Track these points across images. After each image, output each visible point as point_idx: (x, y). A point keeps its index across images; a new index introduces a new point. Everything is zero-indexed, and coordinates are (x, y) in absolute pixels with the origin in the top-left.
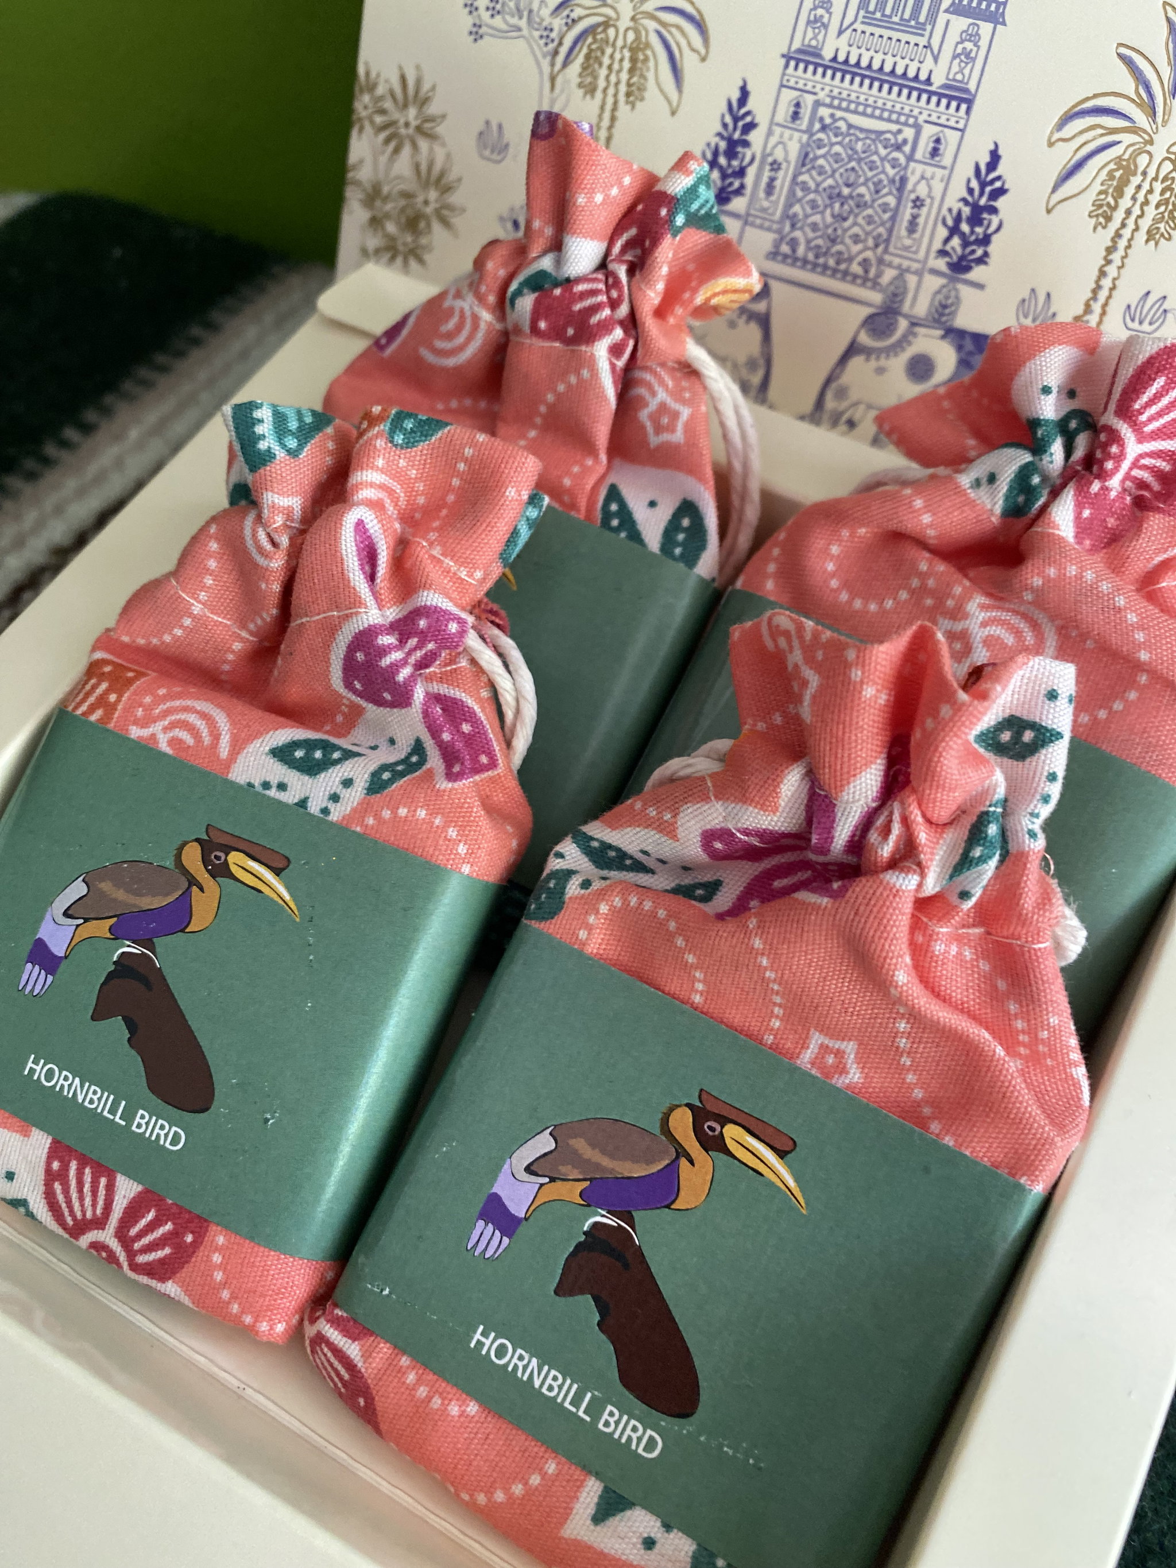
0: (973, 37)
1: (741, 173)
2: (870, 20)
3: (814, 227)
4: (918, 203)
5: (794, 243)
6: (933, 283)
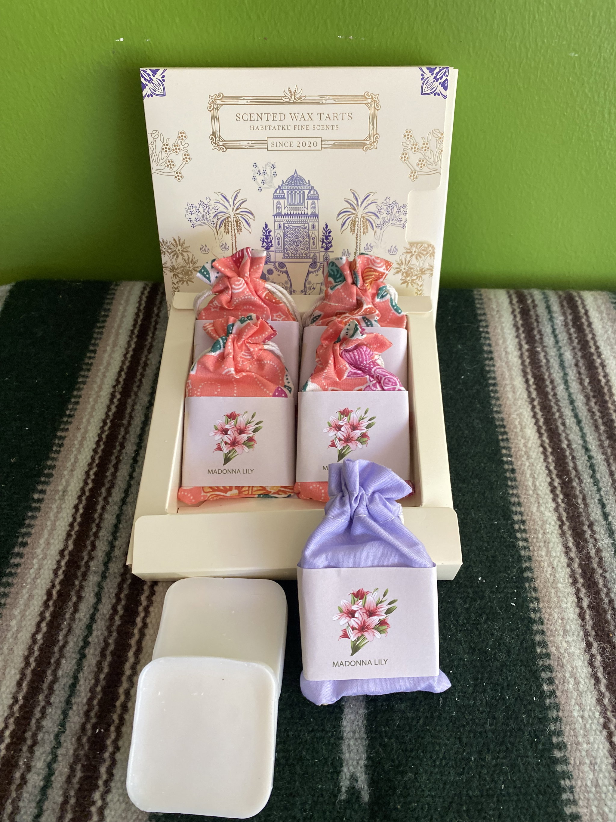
1: (271, 242)
2: (290, 204)
3: (292, 249)
5: (288, 254)
6: (322, 254)
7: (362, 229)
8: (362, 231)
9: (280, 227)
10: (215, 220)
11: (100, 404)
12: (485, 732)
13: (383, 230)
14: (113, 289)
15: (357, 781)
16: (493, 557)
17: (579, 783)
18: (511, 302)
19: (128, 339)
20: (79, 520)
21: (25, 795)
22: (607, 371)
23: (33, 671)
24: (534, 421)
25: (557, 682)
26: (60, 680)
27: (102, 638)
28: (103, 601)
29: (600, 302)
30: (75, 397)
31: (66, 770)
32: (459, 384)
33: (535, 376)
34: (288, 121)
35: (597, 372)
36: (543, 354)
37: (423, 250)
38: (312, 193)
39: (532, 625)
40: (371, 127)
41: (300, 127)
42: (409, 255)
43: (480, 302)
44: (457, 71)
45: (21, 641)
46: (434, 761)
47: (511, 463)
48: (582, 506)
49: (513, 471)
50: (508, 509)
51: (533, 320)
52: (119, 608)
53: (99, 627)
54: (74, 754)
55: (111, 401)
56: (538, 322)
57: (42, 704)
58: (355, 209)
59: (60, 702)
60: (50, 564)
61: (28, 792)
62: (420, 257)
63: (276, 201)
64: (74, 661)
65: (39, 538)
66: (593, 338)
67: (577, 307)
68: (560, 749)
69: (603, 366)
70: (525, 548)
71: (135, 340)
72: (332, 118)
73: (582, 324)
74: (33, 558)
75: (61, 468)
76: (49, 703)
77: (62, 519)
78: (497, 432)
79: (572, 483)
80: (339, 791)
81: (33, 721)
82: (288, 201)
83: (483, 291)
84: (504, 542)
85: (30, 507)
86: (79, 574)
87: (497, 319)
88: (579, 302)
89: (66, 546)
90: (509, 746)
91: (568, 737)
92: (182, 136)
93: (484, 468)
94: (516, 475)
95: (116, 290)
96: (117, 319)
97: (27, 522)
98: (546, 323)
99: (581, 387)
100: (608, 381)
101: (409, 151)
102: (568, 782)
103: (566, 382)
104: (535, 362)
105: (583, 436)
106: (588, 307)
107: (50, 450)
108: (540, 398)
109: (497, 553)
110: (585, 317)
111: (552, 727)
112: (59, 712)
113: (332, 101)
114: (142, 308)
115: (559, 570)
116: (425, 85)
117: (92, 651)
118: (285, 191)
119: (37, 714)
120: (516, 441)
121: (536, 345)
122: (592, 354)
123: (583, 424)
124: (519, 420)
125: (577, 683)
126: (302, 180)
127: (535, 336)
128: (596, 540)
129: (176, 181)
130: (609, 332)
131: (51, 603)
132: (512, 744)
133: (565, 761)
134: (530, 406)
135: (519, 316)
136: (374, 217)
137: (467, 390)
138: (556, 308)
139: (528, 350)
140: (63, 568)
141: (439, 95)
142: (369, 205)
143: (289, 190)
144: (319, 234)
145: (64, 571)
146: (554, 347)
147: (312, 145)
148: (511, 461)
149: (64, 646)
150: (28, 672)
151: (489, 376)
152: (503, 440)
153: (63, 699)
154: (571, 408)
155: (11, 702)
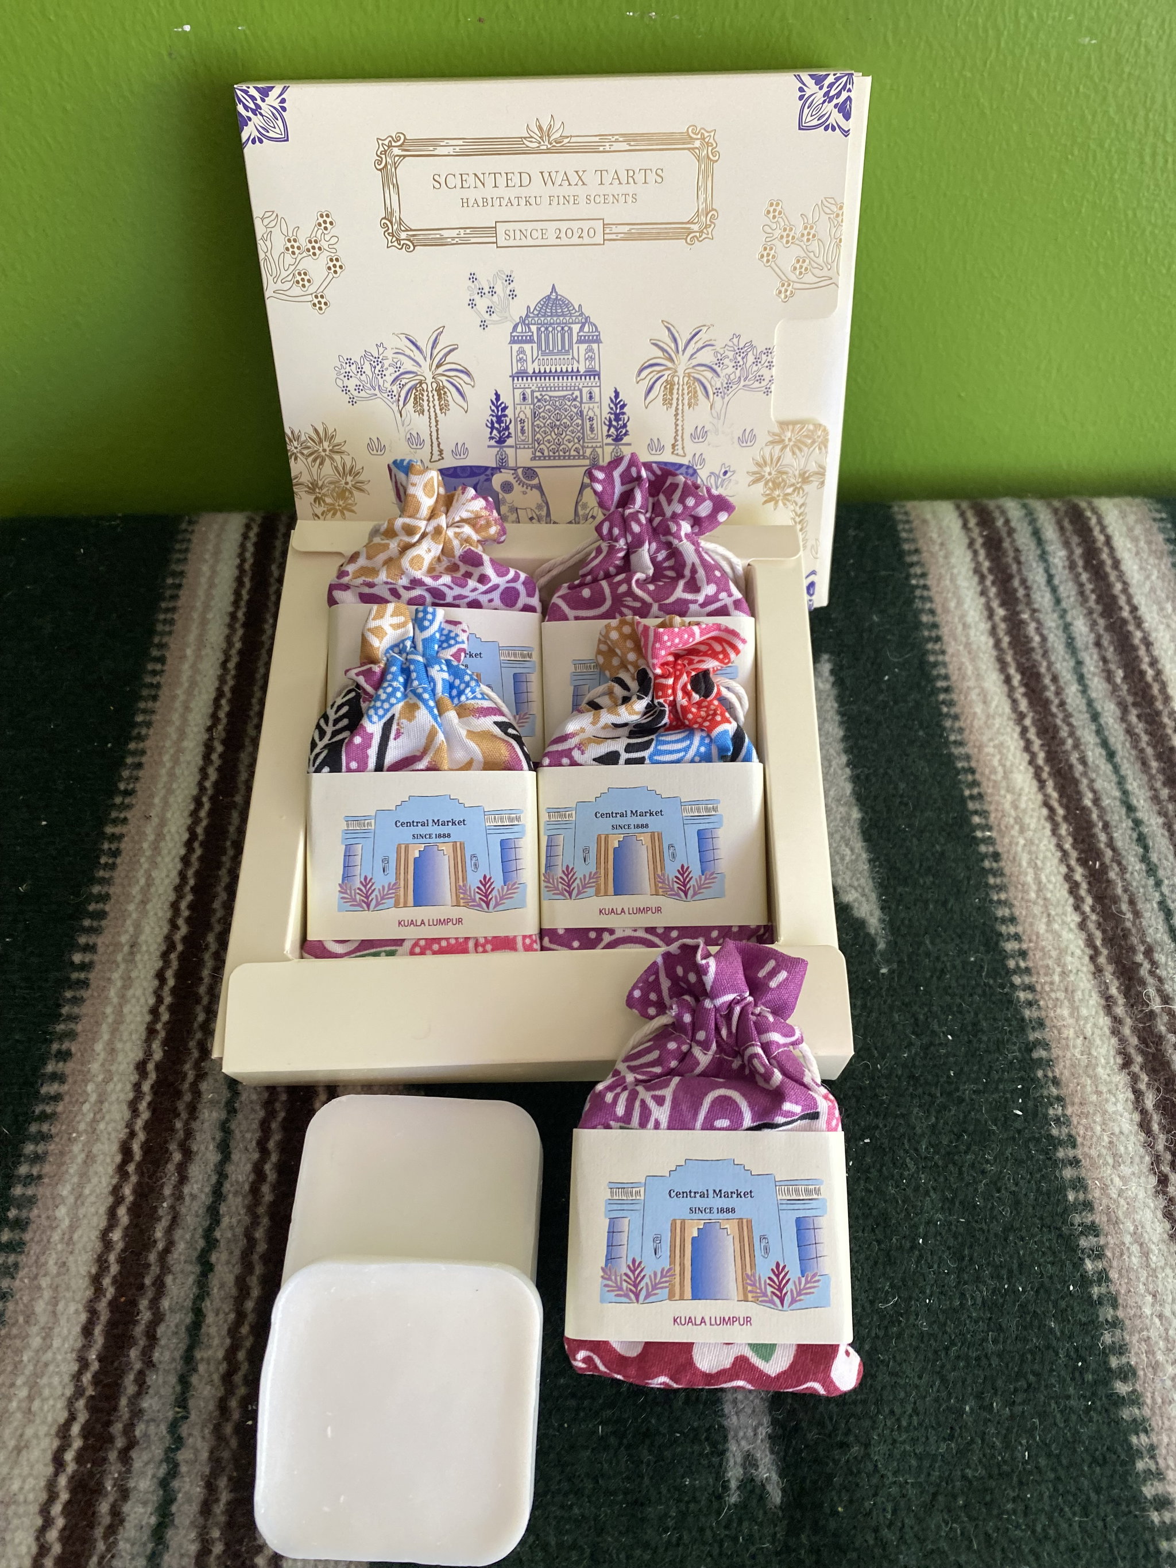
0: (591, 350)
1: (507, 428)
2: (544, 354)
3: (549, 441)
4: (591, 419)
5: (542, 451)
6: (608, 449)
7: (686, 397)
8: (686, 402)
9: (524, 399)
10: (395, 388)
11: (184, 765)
12: (986, 1356)
13: (727, 399)
14: (186, 531)
15: (756, 1466)
16: (974, 1024)
17: (1166, 1440)
18: (965, 526)
19: (227, 631)
20: (168, 1000)
21: (122, 1545)
22: (1156, 653)
23: (110, 1303)
24: (1027, 757)
25: (1109, 1254)
26: (167, 1317)
27: (239, 1231)
28: (235, 1156)
29: (1131, 519)
30: (134, 753)
31: (198, 1491)
32: (882, 691)
33: (1022, 670)
34: (537, 187)
35: (1137, 657)
36: (1033, 625)
37: (806, 436)
38: (586, 329)
39: (1055, 1149)
40: (701, 199)
41: (561, 199)
42: (778, 448)
43: (907, 527)
44: (869, 80)
45: (79, 1246)
46: (898, 1420)
47: (989, 841)
48: (1129, 916)
49: (996, 856)
50: (993, 930)
51: (1010, 560)
52: (268, 1167)
53: (233, 1209)
54: (210, 1459)
55: (207, 758)
56: (1019, 563)
57: (138, 1366)
58: (671, 360)
59: (174, 1360)
60: (121, 1090)
61: (127, 1540)
62: (800, 450)
63: (516, 347)
64: (191, 1279)
65: (94, 1040)
66: (1125, 591)
67: (1090, 530)
68: (1125, 1379)
69: (1148, 644)
70: (1030, 1004)
71: (240, 632)
72: (624, 180)
73: (1102, 563)
74: (86, 1082)
75: (122, 898)
76: (149, 1364)
77: (133, 1001)
78: (960, 781)
79: (1107, 873)
80: (726, 1487)
81: (123, 1402)
82: (539, 347)
83: (910, 505)
84: (992, 995)
85: (68, 979)
86: (181, 1106)
87: (941, 560)
88: (1094, 521)
89: (148, 1054)
90: (1032, 1378)
91: (1137, 1354)
92: (325, 221)
93: (942, 854)
94: (1002, 864)
95: (193, 532)
96: (201, 593)
97: (65, 1010)
98: (1034, 565)
99: (1110, 688)
100: (1158, 673)
101: (775, 242)
102: (1144, 1439)
103: (1081, 679)
104: (1020, 643)
105: (1121, 782)
106: (1110, 530)
107: (95, 864)
108: (1035, 712)
109: (981, 1016)
110: (1106, 550)
111: (1107, 1338)
112: (173, 1379)
113: (624, 146)
114: (247, 566)
115: (1098, 1042)
116: (806, 111)
117: (224, 1256)
118: (534, 328)
119: (130, 1386)
120: (997, 798)
121: (1018, 608)
122: (1124, 622)
123: (1118, 759)
124: (998, 757)
125: (1146, 1254)
126: (567, 305)
127: (1015, 590)
128: (1160, 980)
129: (315, 312)
130: (1154, 577)
131: (131, 1168)
132: (1037, 1375)
133: (1135, 1399)
134: (1018, 729)
135: (982, 553)
136: (709, 374)
137: (896, 702)
138: (1050, 533)
139: (1005, 619)
140: (148, 1098)
141: (834, 129)
142: (698, 350)
143: (542, 324)
144: (603, 410)
145: (149, 1104)
146: (1054, 611)
147: (585, 234)
148: (990, 838)
149: (167, 1251)
150: (102, 1306)
151: (935, 672)
152: (972, 797)
153: (178, 1355)
154: (1094, 727)
155: (75, 1367)
